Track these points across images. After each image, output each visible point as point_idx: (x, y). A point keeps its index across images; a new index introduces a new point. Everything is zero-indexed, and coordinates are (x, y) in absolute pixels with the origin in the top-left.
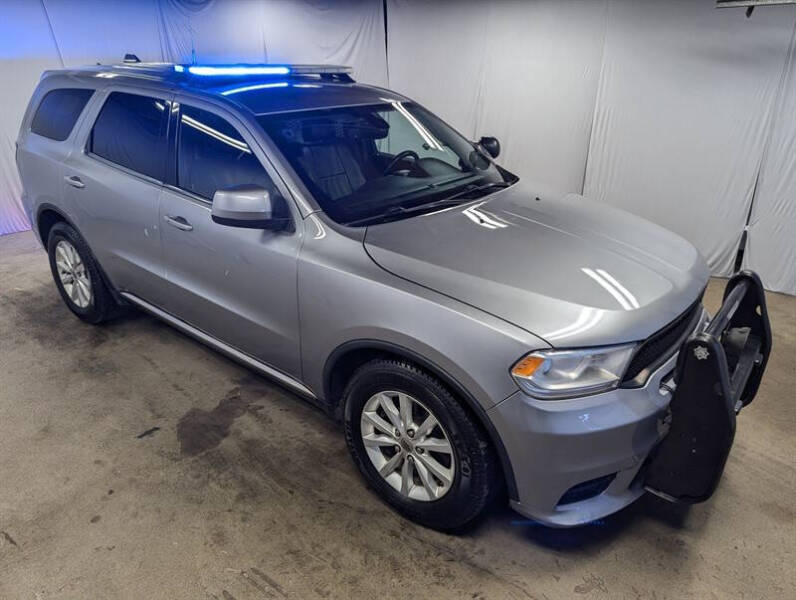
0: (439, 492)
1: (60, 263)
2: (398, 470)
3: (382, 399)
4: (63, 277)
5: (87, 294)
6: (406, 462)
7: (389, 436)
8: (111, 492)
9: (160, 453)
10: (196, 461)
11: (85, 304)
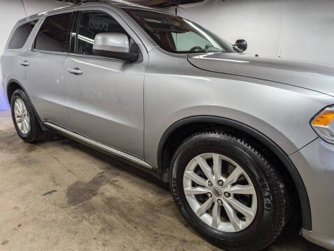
0: (242, 225)
1: (16, 112)
2: (209, 211)
3: (200, 160)
4: (17, 119)
5: (28, 126)
6: (216, 204)
7: (204, 187)
8: (20, 226)
9: (55, 204)
10: (76, 209)
11: (27, 132)
